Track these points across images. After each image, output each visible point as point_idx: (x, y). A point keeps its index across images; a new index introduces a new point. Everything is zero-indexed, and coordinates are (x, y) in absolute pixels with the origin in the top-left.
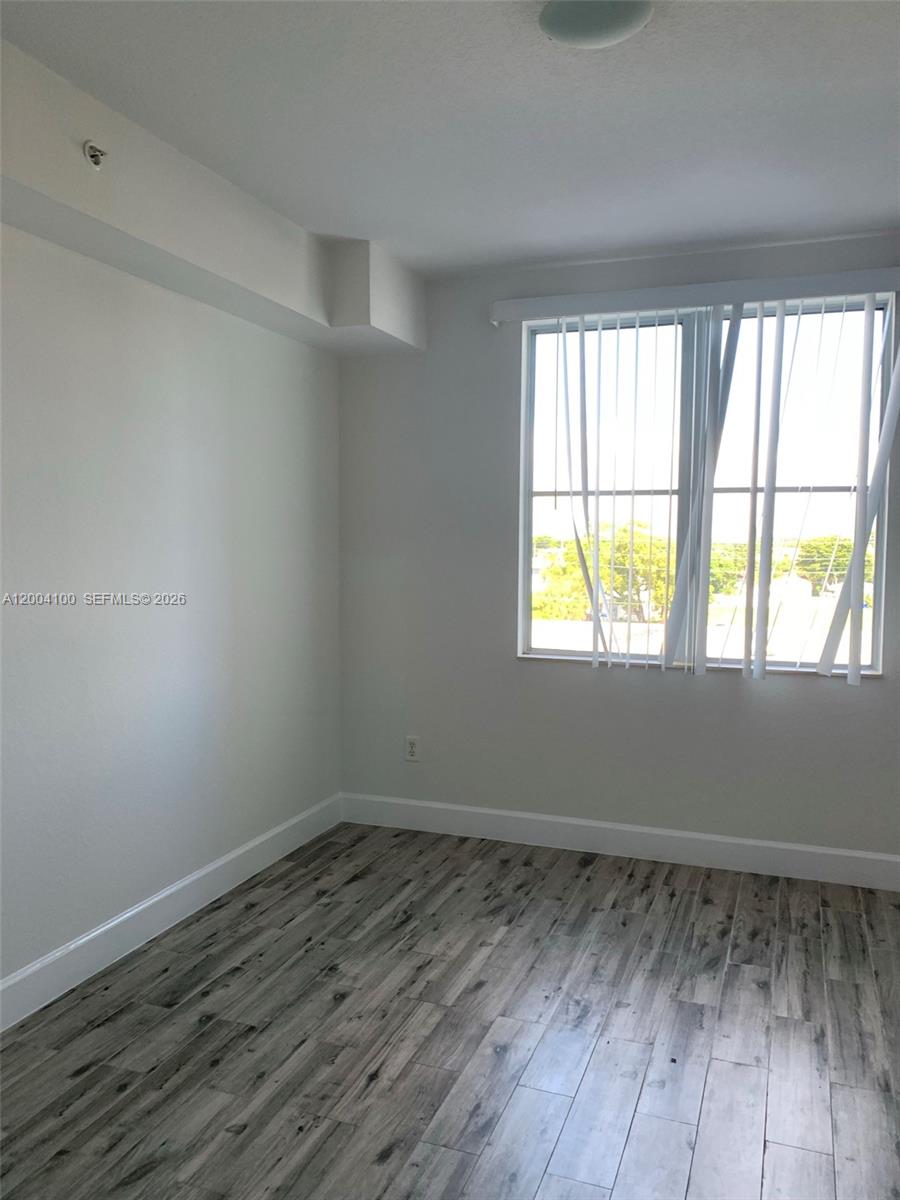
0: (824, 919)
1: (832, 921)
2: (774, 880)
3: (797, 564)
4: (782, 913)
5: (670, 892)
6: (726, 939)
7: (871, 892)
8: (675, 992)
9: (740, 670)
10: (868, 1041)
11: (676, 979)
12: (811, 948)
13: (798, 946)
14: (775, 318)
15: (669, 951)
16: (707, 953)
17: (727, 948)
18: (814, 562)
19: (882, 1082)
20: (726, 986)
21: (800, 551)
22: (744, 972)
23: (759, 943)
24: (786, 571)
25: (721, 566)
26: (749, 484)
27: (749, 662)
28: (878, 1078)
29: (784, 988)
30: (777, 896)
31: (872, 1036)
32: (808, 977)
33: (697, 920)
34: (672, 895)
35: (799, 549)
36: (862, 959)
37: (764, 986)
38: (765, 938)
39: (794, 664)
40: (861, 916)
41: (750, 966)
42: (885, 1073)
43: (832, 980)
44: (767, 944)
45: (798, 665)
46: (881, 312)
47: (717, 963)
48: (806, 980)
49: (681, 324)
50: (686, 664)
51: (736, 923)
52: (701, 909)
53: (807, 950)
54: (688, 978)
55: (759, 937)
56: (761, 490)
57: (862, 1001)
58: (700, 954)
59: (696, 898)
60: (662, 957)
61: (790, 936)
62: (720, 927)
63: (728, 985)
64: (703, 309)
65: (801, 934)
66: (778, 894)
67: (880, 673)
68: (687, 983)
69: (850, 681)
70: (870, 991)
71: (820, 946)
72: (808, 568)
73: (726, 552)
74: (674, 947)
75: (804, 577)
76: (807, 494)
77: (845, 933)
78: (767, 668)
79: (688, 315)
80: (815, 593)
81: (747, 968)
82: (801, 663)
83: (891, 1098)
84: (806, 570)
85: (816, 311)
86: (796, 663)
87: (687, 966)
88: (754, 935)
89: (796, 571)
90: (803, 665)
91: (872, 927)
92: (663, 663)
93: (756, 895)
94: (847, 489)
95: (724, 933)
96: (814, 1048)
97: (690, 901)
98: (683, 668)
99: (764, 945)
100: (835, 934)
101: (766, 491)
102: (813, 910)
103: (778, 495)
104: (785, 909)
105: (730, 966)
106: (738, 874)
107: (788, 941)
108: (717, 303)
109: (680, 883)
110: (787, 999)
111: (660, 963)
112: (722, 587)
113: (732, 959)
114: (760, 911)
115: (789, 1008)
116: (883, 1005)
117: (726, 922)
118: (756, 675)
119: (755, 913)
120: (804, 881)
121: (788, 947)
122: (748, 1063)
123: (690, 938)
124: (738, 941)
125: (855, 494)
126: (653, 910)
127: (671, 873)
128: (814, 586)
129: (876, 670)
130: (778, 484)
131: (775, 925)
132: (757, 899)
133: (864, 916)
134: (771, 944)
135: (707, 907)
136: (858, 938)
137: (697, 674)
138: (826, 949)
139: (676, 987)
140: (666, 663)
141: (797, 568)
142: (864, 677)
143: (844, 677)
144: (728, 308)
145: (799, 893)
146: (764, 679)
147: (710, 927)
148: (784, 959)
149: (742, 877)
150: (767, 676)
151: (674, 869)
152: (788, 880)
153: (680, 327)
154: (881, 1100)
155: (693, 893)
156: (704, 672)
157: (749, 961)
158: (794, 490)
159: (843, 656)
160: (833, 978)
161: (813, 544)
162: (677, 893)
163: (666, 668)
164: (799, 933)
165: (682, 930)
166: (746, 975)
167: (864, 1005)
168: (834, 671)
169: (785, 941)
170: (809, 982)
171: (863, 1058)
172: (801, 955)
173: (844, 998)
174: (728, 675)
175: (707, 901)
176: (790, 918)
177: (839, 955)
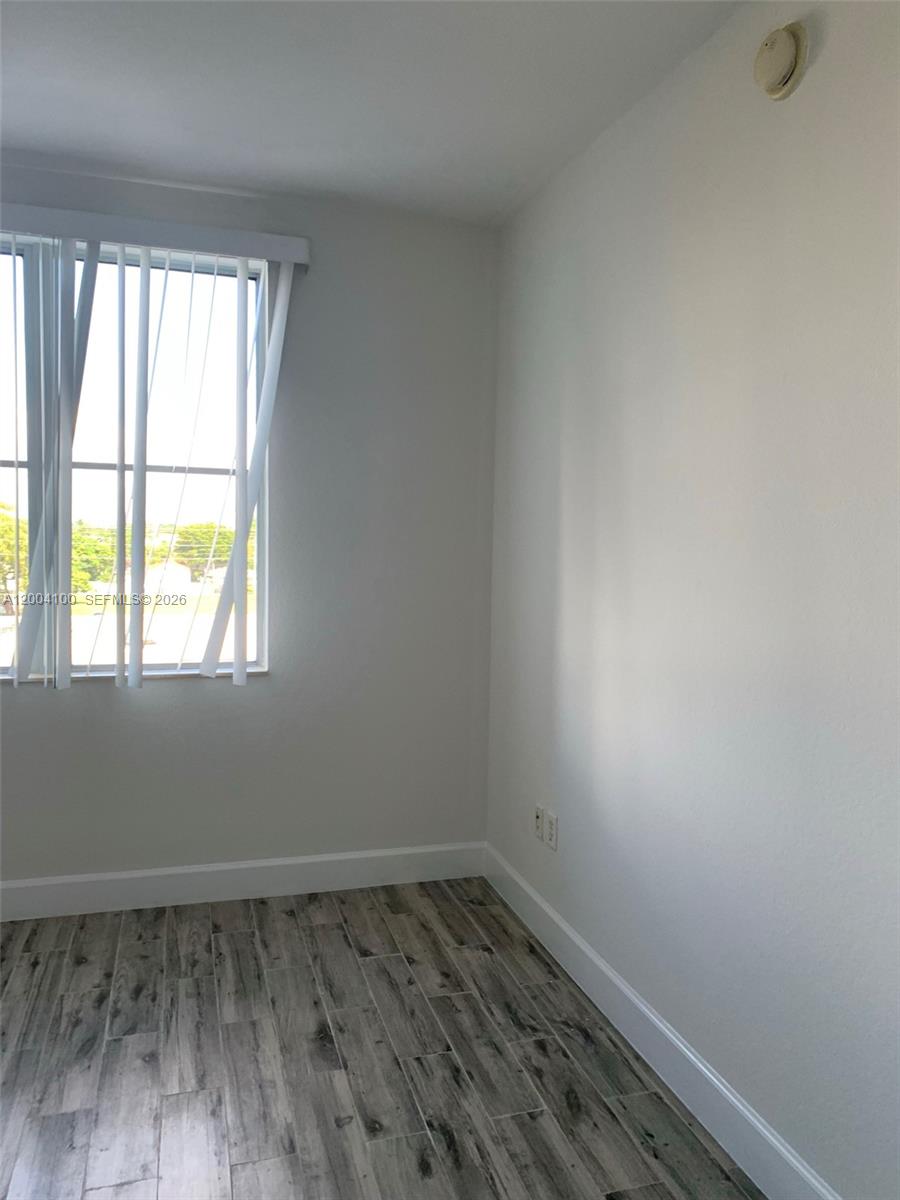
0: (216, 948)
1: (225, 949)
2: (160, 912)
3: (175, 551)
4: (170, 951)
5: (32, 960)
6: (103, 1007)
7: (263, 902)
8: (36, 1105)
9: (114, 677)
10: (269, 1091)
11: (38, 1086)
12: (203, 990)
13: (189, 991)
14: (139, 269)
15: (28, 1046)
16: (79, 1035)
17: (105, 1020)
18: (192, 548)
19: (287, 1142)
20: (103, 1074)
21: (177, 539)
22: (127, 1047)
23: (144, 1001)
24: (164, 557)
25: (97, 552)
26: (115, 460)
27: (122, 666)
28: (282, 1138)
29: (174, 1054)
30: (164, 932)
31: (273, 1084)
32: (202, 1029)
33: (67, 990)
34: (35, 964)
35: (177, 535)
36: (257, 987)
37: (151, 1059)
38: (151, 992)
39: (174, 666)
40: (253, 933)
41: (133, 1036)
42: (288, 1127)
43: (227, 1025)
44: (154, 1000)
45: (180, 666)
46: (253, 282)
47: (92, 1045)
48: (199, 1033)
49: (21, 255)
50: (46, 676)
51: (116, 981)
52: (73, 973)
53: (199, 994)
54: (56, 1078)
55: (145, 992)
56: (130, 468)
57: (260, 1042)
58: (70, 1039)
59: (66, 960)
60: (19, 1057)
61: (180, 980)
62: (97, 991)
63: (106, 1072)
64: (49, 241)
65: (192, 975)
66: (165, 929)
67: (266, 669)
68: (54, 1087)
69: (236, 681)
70: (268, 1026)
71: (213, 984)
72: (187, 554)
73: (103, 538)
74: (35, 1041)
75: (182, 563)
76: (182, 475)
77: (238, 960)
78: (144, 673)
79: (32, 247)
80: (194, 579)
81: (130, 1039)
82: (183, 664)
83: (297, 1158)
84: (184, 556)
85: (184, 268)
86: (176, 665)
87: (53, 1061)
88: (137, 992)
89: (174, 557)
90: (185, 666)
91: (265, 945)
92: (15, 677)
93: (140, 937)
94: (225, 472)
95: (101, 999)
96: (212, 1123)
97: (59, 967)
98: (40, 682)
99: (149, 1001)
100: (229, 964)
101: (133, 469)
102: (205, 940)
103: (149, 474)
104: (173, 946)
105: (109, 1044)
106: (117, 914)
107: (177, 989)
108: (68, 236)
109: (45, 945)
110: (179, 1066)
111: (18, 1067)
112: (99, 574)
113: (111, 1034)
114: (145, 957)
115: (181, 1080)
116: (281, 1040)
117: (104, 982)
118: (131, 682)
119: (138, 961)
120: (193, 907)
121: (177, 997)
122: (132, 1178)
123: (57, 1020)
124: (120, 1005)
125: (234, 478)
126: (8, 992)
127: (34, 932)
128: (193, 572)
129: (262, 666)
130: (150, 462)
131: (162, 971)
132: (141, 942)
133: (257, 933)
134: (158, 998)
135: (82, 968)
136: (252, 962)
137: (60, 686)
138: (219, 985)
139: (38, 1098)
140: (19, 676)
141: (176, 554)
142: (250, 675)
143: (229, 676)
144: (82, 246)
145: (188, 923)
146: (141, 687)
147: (83, 995)
148: (174, 1013)
149: (123, 918)
150: (145, 684)
151: (38, 926)
152: (176, 908)
153: (19, 259)
154: (286, 1165)
155: (63, 953)
156: (69, 685)
157: (132, 1030)
158: (168, 469)
159: (228, 654)
160: (229, 1022)
161: (191, 530)
162: (41, 960)
163: (20, 683)
164: (189, 974)
165: (47, 1011)
166: (129, 1050)
167: (263, 1046)
168: (218, 671)
169: (173, 988)
170: (203, 1037)
171: (265, 1116)
172: (192, 1002)
173: (241, 1043)
174: (98, 686)
175: (80, 961)
176: (179, 957)
177: (234, 990)
